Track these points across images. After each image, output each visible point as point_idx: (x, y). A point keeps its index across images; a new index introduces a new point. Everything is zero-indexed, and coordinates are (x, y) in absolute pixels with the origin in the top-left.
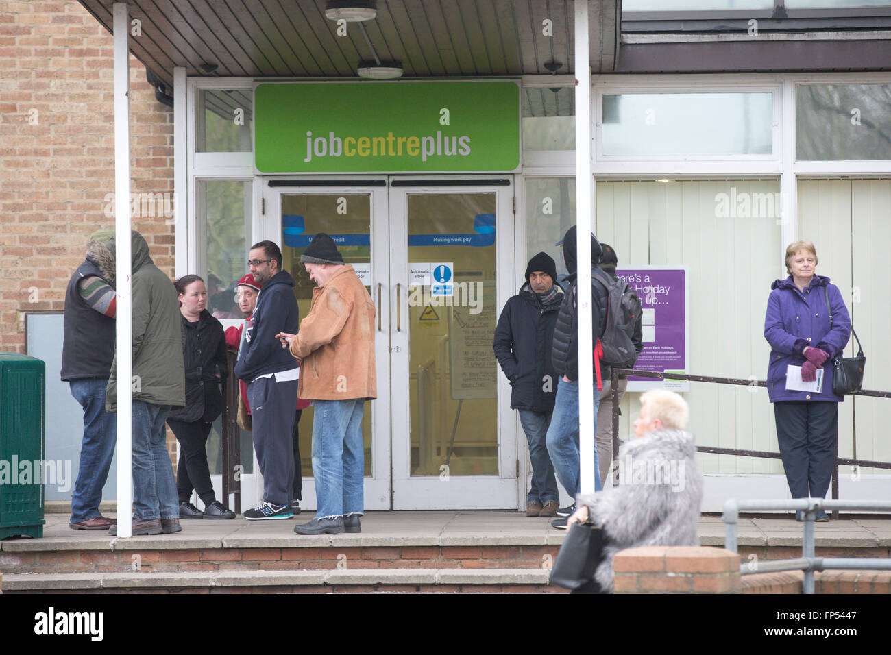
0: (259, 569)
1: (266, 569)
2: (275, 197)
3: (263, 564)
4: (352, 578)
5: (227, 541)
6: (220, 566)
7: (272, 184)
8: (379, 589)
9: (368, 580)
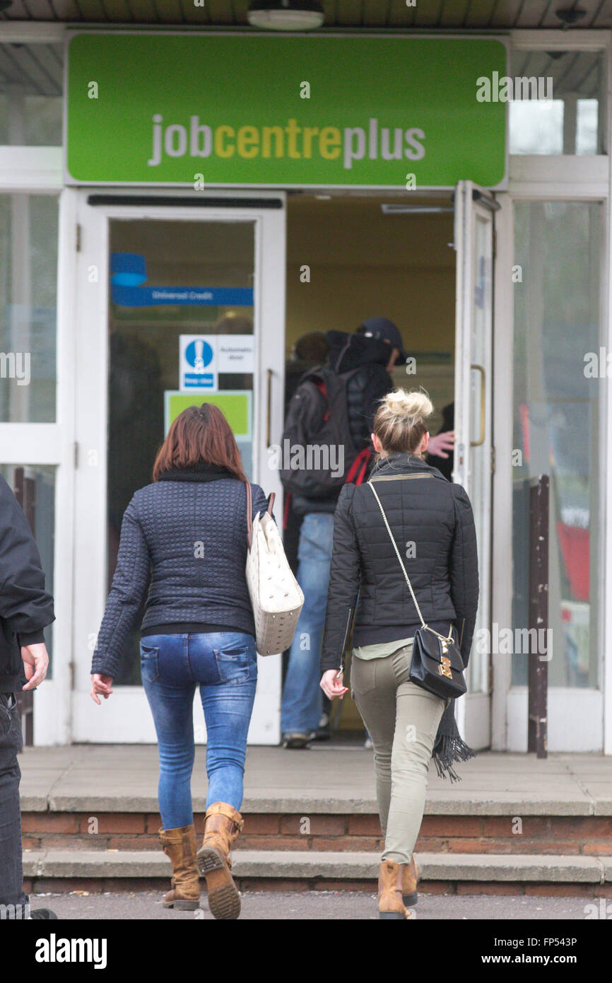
0: (109, 847)
1: (120, 848)
2: (98, 222)
3: (116, 839)
4: (274, 867)
5: (56, 799)
6: (43, 840)
7: (95, 201)
8: (316, 887)
9: (301, 871)
